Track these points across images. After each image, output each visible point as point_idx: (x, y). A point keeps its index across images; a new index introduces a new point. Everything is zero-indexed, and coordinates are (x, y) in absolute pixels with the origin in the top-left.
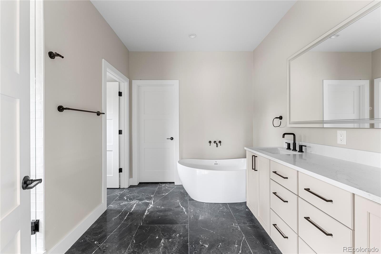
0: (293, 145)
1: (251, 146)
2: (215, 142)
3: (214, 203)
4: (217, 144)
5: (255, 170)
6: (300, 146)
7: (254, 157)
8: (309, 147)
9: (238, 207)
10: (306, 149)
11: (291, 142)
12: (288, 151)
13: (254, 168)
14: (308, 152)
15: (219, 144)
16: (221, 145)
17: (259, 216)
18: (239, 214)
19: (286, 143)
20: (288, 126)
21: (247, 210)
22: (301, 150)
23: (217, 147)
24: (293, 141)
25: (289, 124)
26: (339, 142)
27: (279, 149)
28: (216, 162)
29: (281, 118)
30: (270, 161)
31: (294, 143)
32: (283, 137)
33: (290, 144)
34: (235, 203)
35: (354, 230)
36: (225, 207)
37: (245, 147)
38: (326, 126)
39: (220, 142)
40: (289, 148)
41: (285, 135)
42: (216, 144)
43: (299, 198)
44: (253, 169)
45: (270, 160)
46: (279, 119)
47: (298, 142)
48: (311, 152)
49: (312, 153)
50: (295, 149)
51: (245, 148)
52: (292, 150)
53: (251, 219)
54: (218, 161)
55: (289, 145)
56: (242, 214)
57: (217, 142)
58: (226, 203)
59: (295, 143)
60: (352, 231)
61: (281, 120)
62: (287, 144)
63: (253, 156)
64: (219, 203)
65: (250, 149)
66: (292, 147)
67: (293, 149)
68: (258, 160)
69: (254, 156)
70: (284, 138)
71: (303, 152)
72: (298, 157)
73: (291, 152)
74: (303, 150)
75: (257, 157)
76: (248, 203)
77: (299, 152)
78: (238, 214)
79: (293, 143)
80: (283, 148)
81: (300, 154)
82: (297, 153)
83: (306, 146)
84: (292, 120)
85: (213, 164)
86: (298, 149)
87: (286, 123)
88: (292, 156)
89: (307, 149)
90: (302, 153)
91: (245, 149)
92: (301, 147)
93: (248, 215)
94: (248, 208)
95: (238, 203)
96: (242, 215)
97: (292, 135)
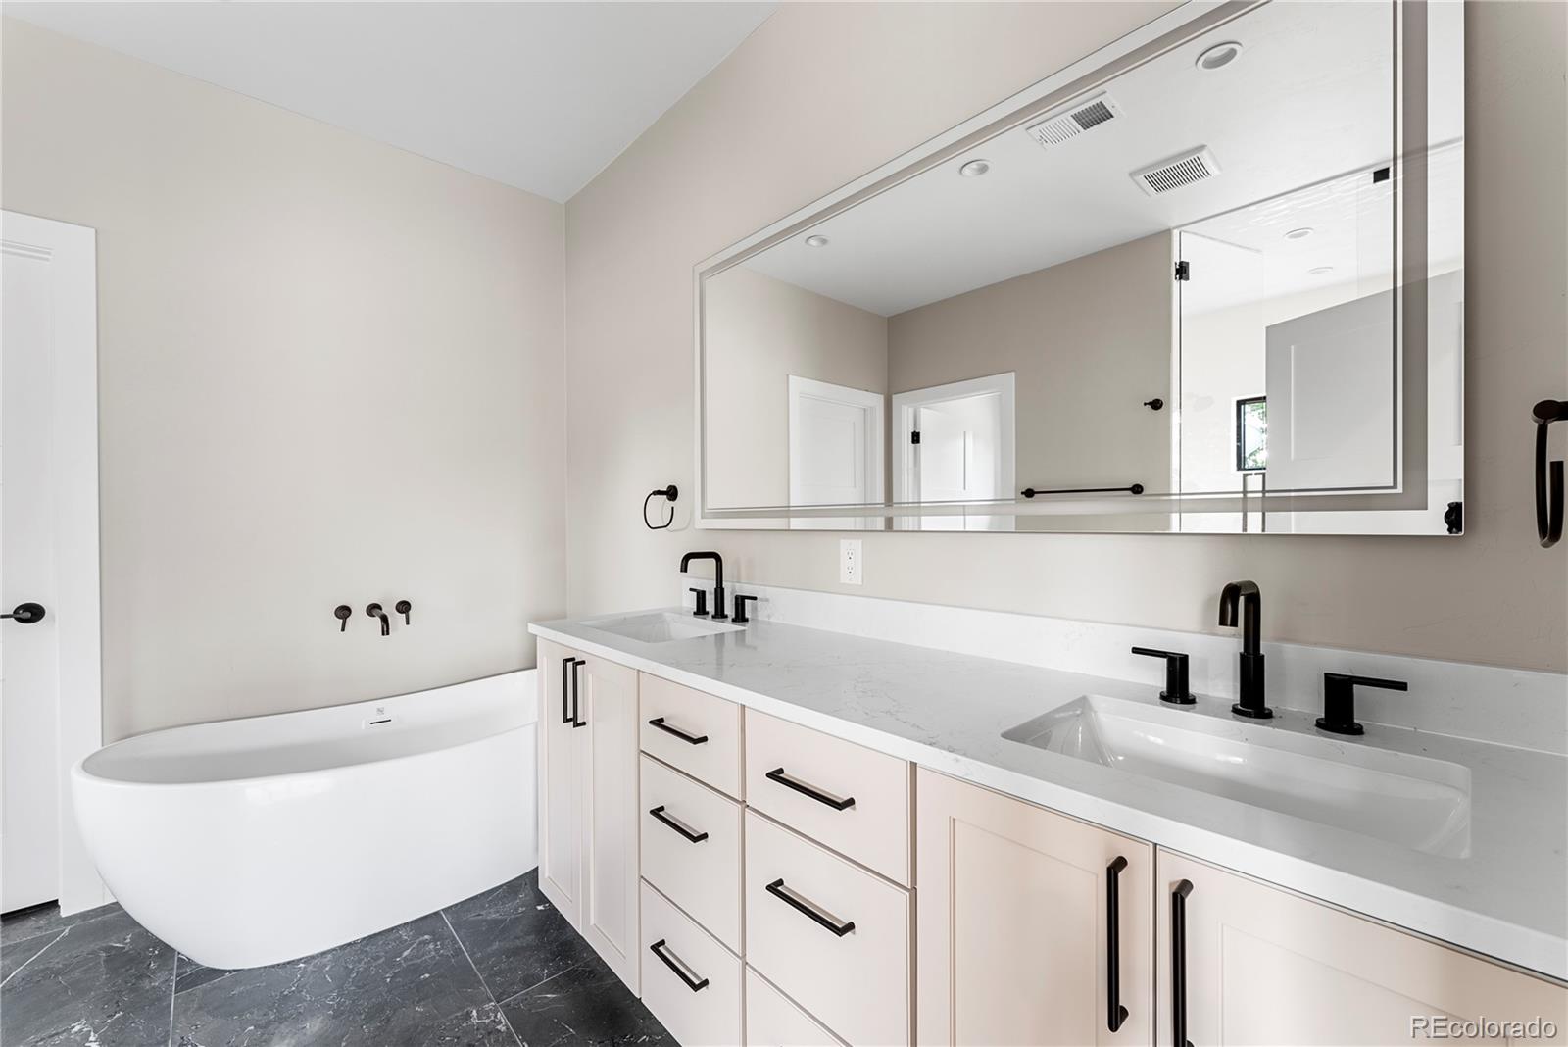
0: (713, 596)
1: (556, 619)
2: (373, 609)
3: (364, 939)
4: (384, 619)
5: (577, 725)
6: (737, 598)
7: (570, 664)
8: (762, 600)
9: (495, 912)
10: (754, 609)
11: (709, 587)
12: (699, 620)
13: (570, 715)
14: (760, 618)
15: (396, 619)
16: (408, 623)
17: (592, 923)
18: (502, 944)
19: (691, 590)
20: (697, 527)
21: (540, 908)
22: (740, 617)
23: (386, 631)
24: (715, 582)
25: (702, 518)
26: (845, 578)
27: (668, 615)
28: (380, 711)
29: (672, 493)
30: (638, 674)
31: (719, 590)
32: (684, 569)
33: (703, 593)
34: (483, 894)
35: (913, 892)
36: (427, 937)
37: (530, 625)
38: (796, 523)
39: (404, 607)
40: (701, 610)
41: (691, 562)
42: (378, 619)
43: (746, 813)
44: (566, 720)
45: (639, 670)
46: (665, 497)
47: (730, 584)
48: (769, 616)
49: (772, 620)
50: (720, 614)
51: (533, 629)
52: (710, 616)
53: (561, 944)
54: (393, 707)
55: (701, 596)
56: (518, 938)
57: (385, 611)
58: (437, 913)
59: (722, 590)
60: (908, 894)
61: (672, 503)
62: (695, 593)
63: (566, 661)
64: (393, 929)
65: (553, 629)
66: (710, 606)
67: (714, 613)
68: (590, 677)
69: (573, 659)
70: (686, 571)
71: (747, 620)
72: (729, 641)
73: (710, 626)
74: (747, 615)
75: (583, 662)
76: (546, 875)
77: (734, 620)
78: (496, 946)
79: (713, 591)
80: (679, 611)
81: (736, 632)
82: (727, 627)
83: (755, 598)
84: (713, 503)
85: (364, 725)
86: (729, 609)
87: (692, 513)
88: (713, 639)
89: (759, 609)
90: (744, 626)
91: (530, 631)
92: (740, 601)
93: (547, 931)
94: (543, 899)
95: (501, 886)
96: (518, 943)
97: (713, 561)
